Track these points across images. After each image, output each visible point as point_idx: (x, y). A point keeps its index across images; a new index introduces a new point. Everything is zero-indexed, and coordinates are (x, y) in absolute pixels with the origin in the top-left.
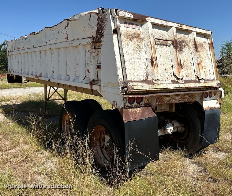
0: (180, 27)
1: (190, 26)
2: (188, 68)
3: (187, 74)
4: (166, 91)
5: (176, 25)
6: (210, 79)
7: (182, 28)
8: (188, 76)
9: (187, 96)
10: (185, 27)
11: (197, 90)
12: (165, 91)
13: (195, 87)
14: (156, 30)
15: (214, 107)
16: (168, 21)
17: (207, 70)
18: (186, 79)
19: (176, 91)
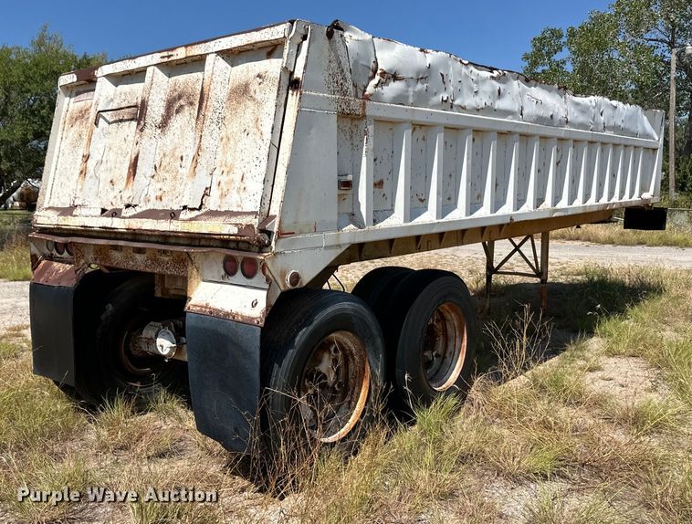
0: (166, 60)
1: (194, 44)
2: (167, 175)
3: (159, 194)
4: (108, 236)
5: (157, 58)
6: (240, 210)
7: (172, 58)
8: (161, 199)
9: (167, 259)
10: (180, 53)
11: (186, 242)
12: (105, 235)
13: (155, 231)
14: (124, 88)
15: (227, 309)
16: (137, 57)
17: (231, 176)
18: (156, 208)
19: (130, 237)
